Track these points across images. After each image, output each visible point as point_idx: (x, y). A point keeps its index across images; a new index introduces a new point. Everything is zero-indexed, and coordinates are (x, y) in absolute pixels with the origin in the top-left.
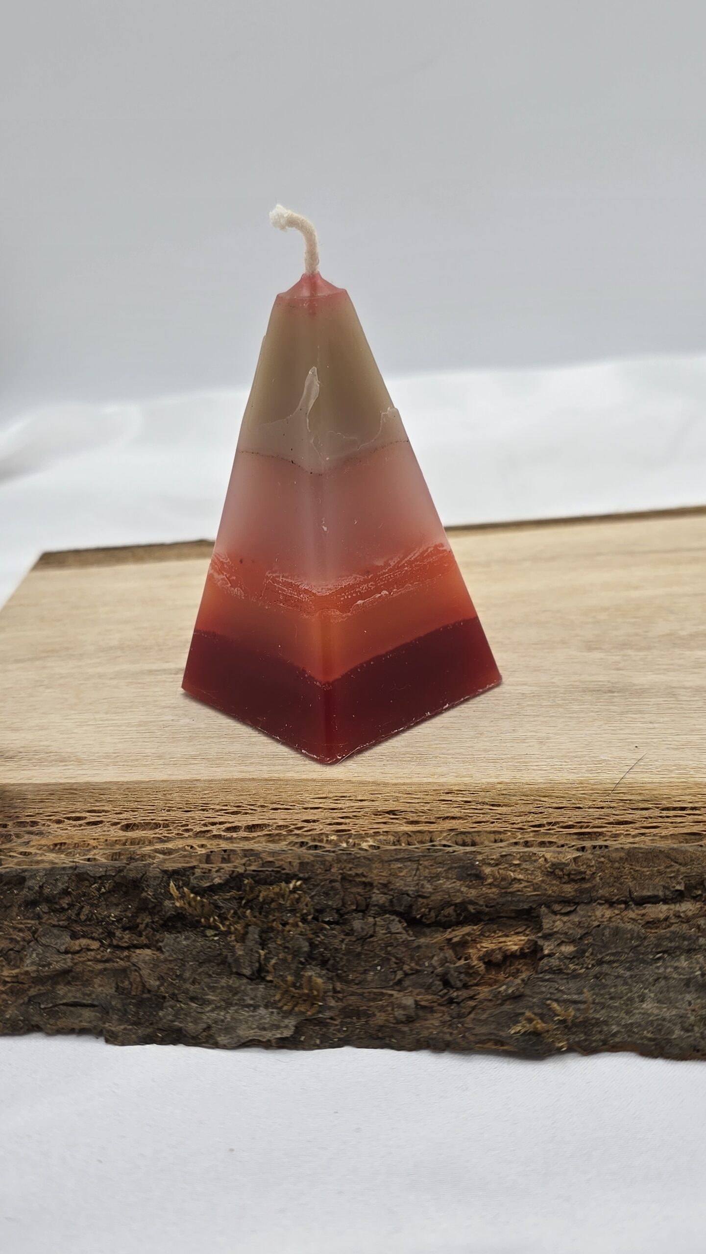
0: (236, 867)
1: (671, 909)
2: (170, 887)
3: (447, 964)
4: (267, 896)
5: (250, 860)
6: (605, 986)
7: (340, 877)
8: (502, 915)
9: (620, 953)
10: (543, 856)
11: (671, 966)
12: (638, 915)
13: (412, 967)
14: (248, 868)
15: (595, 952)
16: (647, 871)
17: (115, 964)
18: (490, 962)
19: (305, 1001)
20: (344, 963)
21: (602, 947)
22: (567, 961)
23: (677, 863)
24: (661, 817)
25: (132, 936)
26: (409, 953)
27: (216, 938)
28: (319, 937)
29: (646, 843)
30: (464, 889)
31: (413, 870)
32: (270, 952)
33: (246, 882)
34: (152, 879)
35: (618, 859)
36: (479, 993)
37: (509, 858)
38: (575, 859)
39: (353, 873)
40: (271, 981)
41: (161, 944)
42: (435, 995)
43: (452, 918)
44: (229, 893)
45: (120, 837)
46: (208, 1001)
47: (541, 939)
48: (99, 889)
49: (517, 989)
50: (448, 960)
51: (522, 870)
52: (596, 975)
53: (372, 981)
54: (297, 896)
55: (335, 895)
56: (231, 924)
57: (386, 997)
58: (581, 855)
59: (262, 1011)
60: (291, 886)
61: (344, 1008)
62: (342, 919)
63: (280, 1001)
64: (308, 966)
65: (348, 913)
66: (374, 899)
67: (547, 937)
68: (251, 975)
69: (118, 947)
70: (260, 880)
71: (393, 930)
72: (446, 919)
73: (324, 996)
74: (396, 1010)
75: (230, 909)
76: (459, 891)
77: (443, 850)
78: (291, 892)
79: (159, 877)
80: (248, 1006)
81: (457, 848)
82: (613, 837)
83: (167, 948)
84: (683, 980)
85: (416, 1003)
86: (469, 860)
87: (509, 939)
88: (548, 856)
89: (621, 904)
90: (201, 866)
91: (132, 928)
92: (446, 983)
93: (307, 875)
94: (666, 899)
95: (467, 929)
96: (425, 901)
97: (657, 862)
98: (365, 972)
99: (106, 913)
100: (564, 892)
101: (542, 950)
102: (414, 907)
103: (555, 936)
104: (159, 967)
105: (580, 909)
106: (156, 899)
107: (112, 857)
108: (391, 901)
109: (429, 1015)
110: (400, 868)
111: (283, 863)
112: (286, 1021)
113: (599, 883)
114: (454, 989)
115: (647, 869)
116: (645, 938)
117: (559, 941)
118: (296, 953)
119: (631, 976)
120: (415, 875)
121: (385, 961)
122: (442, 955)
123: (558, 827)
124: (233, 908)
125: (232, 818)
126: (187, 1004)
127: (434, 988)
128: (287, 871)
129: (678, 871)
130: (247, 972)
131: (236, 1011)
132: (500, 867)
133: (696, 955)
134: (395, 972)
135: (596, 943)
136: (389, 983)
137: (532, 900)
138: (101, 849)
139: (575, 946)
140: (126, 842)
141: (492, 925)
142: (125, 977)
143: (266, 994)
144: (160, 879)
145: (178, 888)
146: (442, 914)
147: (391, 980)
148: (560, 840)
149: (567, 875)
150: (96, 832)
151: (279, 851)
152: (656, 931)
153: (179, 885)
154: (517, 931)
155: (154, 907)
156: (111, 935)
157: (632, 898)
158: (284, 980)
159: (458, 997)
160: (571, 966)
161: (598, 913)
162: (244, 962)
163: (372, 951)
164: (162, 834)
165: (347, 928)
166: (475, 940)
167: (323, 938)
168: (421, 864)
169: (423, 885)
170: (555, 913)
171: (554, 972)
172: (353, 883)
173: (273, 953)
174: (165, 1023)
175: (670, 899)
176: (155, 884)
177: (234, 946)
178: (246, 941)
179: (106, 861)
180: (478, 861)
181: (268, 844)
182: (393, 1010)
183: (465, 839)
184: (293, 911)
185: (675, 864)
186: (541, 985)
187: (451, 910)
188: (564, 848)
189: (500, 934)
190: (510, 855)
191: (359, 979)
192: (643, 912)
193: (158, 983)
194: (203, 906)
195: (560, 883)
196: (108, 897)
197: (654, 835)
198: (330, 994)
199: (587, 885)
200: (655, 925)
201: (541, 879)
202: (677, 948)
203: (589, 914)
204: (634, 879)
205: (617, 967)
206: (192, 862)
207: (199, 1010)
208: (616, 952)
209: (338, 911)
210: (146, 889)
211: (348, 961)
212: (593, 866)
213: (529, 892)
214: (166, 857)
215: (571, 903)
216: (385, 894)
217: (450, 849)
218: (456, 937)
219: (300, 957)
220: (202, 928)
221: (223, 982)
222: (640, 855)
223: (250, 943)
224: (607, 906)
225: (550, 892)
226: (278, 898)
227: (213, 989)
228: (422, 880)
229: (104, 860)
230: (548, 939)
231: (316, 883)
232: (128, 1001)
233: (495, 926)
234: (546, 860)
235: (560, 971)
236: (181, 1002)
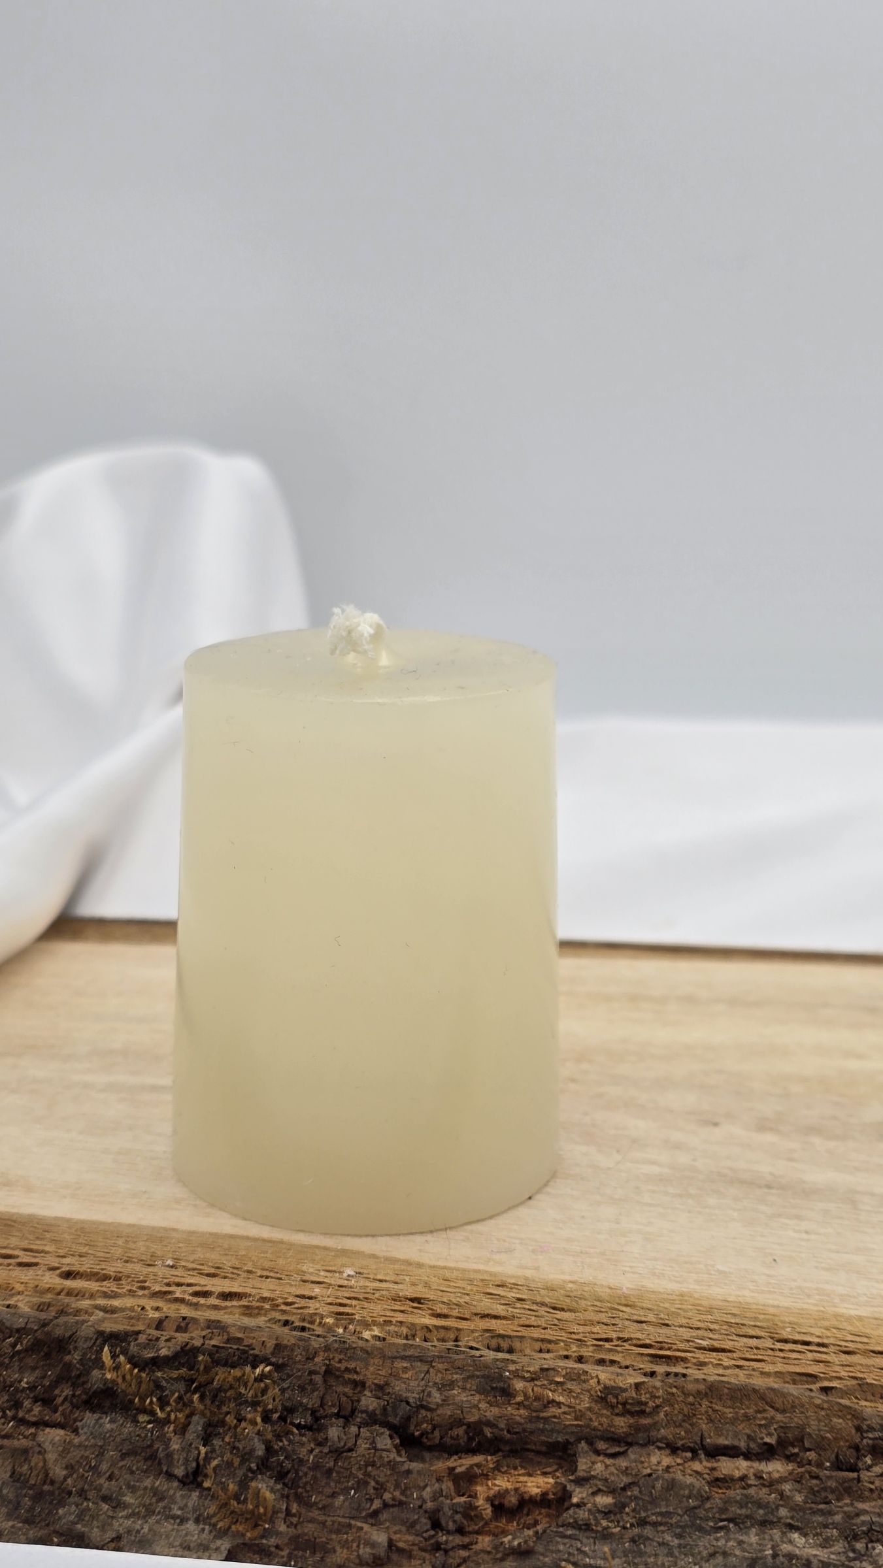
0: (192, 1338)
1: (753, 1468)
2: (104, 1354)
3: (441, 1499)
4: (224, 1380)
5: (212, 1333)
6: (641, 1554)
7: (324, 1368)
8: (529, 1446)
9: (670, 1513)
10: (597, 1376)
11: (735, 1539)
12: (705, 1467)
13: (394, 1496)
14: (207, 1342)
15: (638, 1507)
16: (730, 1413)
17: (16, 1442)
18: (500, 1507)
19: (247, 1519)
20: (308, 1479)
21: (651, 1503)
22: (599, 1516)
23: (772, 1407)
24: (772, 1349)
25: (45, 1410)
26: (396, 1478)
27: (150, 1426)
28: (281, 1441)
29: (739, 1378)
30: (483, 1405)
31: (421, 1372)
32: (213, 1451)
33: (200, 1358)
34: (83, 1339)
35: (693, 1393)
36: (476, 1543)
37: (551, 1373)
38: (637, 1386)
39: (343, 1366)
40: (209, 1489)
41: (79, 1424)
42: (417, 1535)
43: (461, 1441)
44: (179, 1369)
45: (55, 1284)
46: (124, 1503)
47: (573, 1484)
48: (14, 1345)
49: (526, 1542)
50: (444, 1494)
51: (565, 1390)
52: (633, 1537)
53: (341, 1508)
54: (262, 1385)
55: (313, 1391)
56: (172, 1411)
57: (354, 1530)
58: (646, 1380)
59: (190, 1526)
60: (258, 1371)
61: (298, 1536)
62: (316, 1426)
63: (214, 1515)
64: (259, 1476)
65: (326, 1416)
66: (364, 1402)
67: (580, 1482)
68: (183, 1476)
69: (22, 1421)
70: (219, 1358)
71: (379, 1446)
72: (453, 1441)
73: (272, 1517)
74: (362, 1546)
75: (175, 1392)
76: (476, 1406)
77: (467, 1353)
78: (256, 1380)
79: (91, 1339)
80: (174, 1517)
81: (486, 1352)
82: (698, 1366)
83: (85, 1430)
84: (745, 1558)
85: (391, 1544)
86: (498, 1368)
87: (532, 1479)
88: (602, 1376)
89: (686, 1452)
90: (149, 1331)
91: (47, 1401)
92: (436, 1525)
93: (281, 1361)
94: (749, 1453)
95: (478, 1459)
96: (429, 1414)
97: (747, 1403)
98: (333, 1495)
99: (17, 1375)
100: (614, 1426)
101: (570, 1497)
102: (414, 1421)
103: (591, 1482)
104: (68, 1453)
105: (632, 1452)
106: (82, 1365)
107: (40, 1306)
108: (384, 1409)
109: (405, 1562)
110: (406, 1368)
111: (254, 1341)
112: (219, 1542)
113: (662, 1420)
114: (444, 1532)
115: (732, 1410)
116: (708, 1498)
117: (595, 1489)
118: (246, 1457)
119: (680, 1546)
120: (423, 1379)
121: (361, 1485)
122: (437, 1485)
123: (630, 1345)
124: (179, 1392)
125: (204, 1281)
126: (97, 1503)
127: (418, 1527)
128: (256, 1352)
129: (772, 1418)
130: (180, 1472)
131: (158, 1522)
132: (536, 1382)
133: (772, 1529)
134: (372, 1500)
135: (643, 1497)
136: (360, 1513)
137: (569, 1431)
138: (27, 1295)
139: (613, 1498)
140: (61, 1292)
141: (513, 1459)
142: (25, 1460)
143: (198, 1504)
144: (93, 1341)
145: (114, 1356)
146: (449, 1435)
147: (363, 1510)
148: (626, 1360)
149: (621, 1404)
150: (27, 1275)
151: (253, 1327)
152: (724, 1491)
153: (115, 1352)
154: (545, 1470)
155: (79, 1376)
156: (17, 1405)
157: (702, 1445)
158: (225, 1488)
159: (447, 1542)
160: (602, 1521)
161: (654, 1460)
162: (179, 1460)
163: (345, 1469)
164: (109, 1287)
165: (321, 1436)
166: (487, 1475)
167: (286, 1443)
168: (433, 1367)
169: (430, 1392)
170: (598, 1453)
171: (580, 1529)
172: (341, 1379)
173: (218, 1452)
174: (64, 1524)
175: (755, 1455)
176: (85, 1346)
177: (170, 1439)
178: (187, 1435)
179: (29, 1310)
180: (509, 1371)
181: (242, 1317)
182: (358, 1546)
183: (502, 1343)
184: (255, 1404)
185: (771, 1409)
186: (558, 1542)
187: (461, 1431)
188: (627, 1370)
189: (523, 1471)
190: (553, 1369)
191: (324, 1502)
192: (715, 1465)
193: (64, 1472)
194: (140, 1383)
195: (612, 1414)
196: (24, 1357)
197: (754, 1370)
198: (282, 1515)
199: (646, 1421)
200: (726, 1484)
201: (587, 1405)
202: (747, 1517)
203: (643, 1459)
204: (710, 1420)
205: (663, 1532)
206: (138, 1325)
207: (110, 1513)
208: (666, 1512)
209: (313, 1412)
210: (73, 1352)
211: (315, 1478)
212: (659, 1397)
213: (569, 1420)
214: (107, 1316)
215: (621, 1443)
216: (379, 1398)
217: (477, 1353)
218: (460, 1466)
219: (251, 1462)
220: (134, 1412)
221: (147, 1483)
222: (726, 1391)
223: (190, 1436)
224: (668, 1451)
225: (596, 1424)
226: (239, 1385)
227: (133, 1489)
228: (431, 1387)
229: (27, 1309)
230: (582, 1485)
231: (291, 1373)
232: (25, 1491)
233: (517, 1462)
234: (599, 1382)
235: (587, 1527)
236: (89, 1500)
